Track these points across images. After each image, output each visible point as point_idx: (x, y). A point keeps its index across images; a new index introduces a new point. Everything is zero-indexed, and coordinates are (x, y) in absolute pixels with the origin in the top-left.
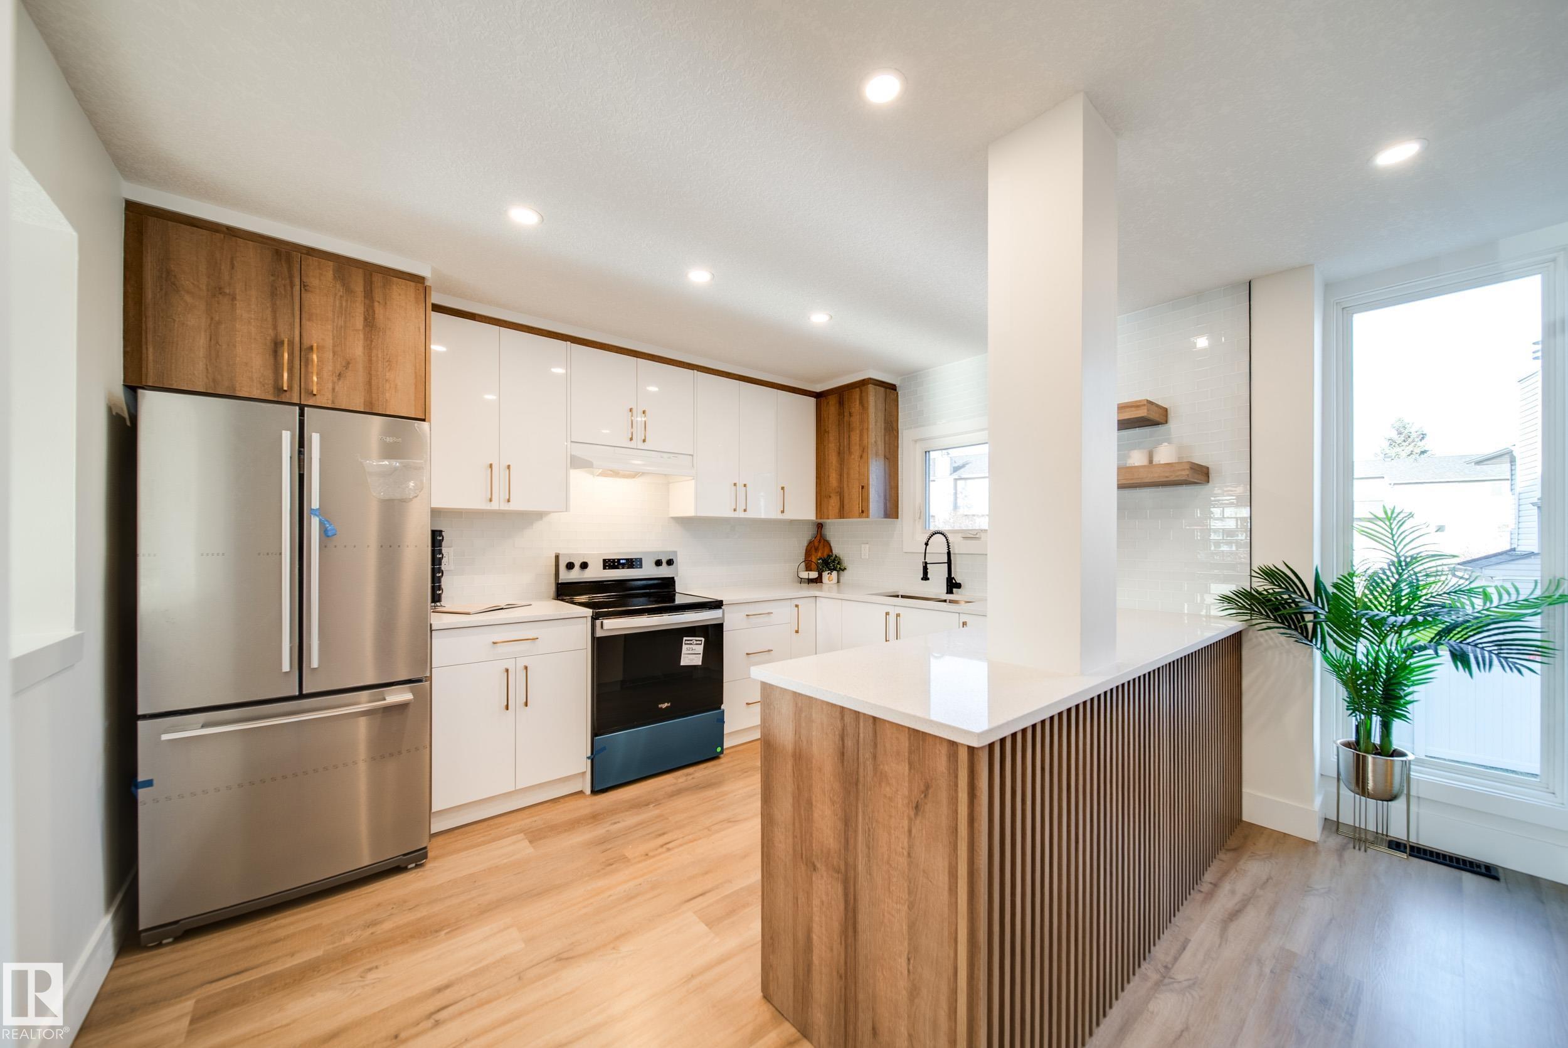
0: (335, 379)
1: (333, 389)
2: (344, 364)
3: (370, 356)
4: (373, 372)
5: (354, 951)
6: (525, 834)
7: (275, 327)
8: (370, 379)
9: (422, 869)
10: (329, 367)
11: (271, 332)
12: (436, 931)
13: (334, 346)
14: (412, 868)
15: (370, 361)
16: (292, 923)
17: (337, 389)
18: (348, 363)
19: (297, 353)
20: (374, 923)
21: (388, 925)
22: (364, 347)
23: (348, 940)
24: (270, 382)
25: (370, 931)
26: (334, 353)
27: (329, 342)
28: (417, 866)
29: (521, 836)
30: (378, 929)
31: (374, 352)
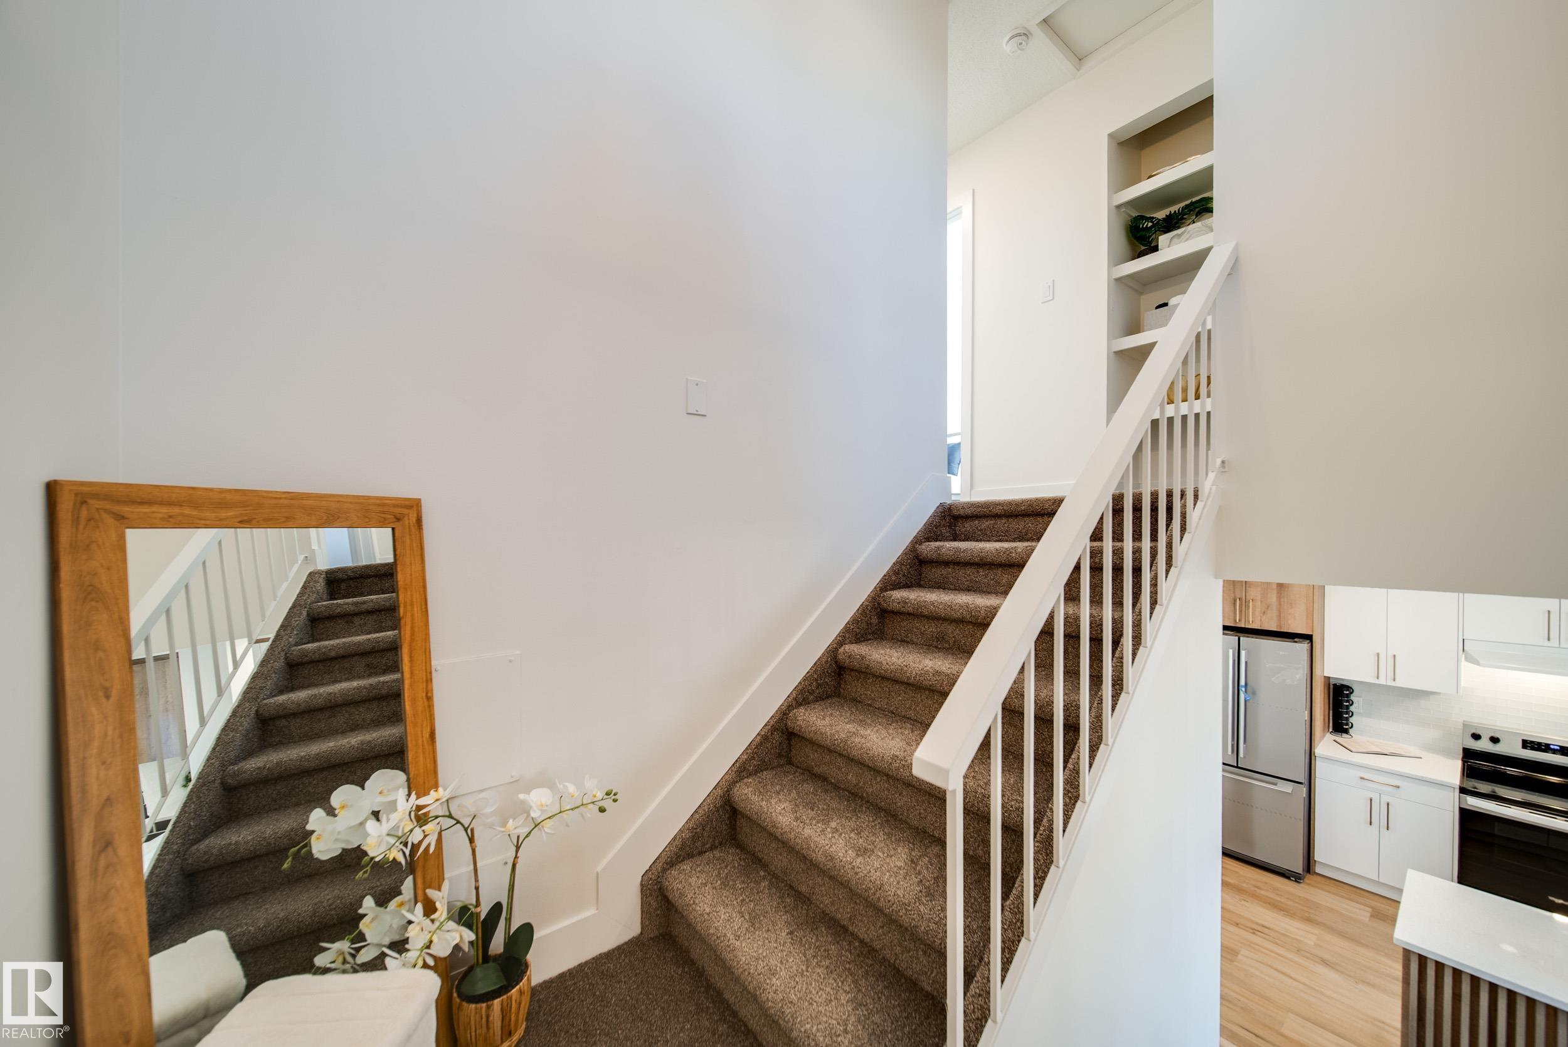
0: (1262, 615)
1: (1261, 620)
2: (1266, 606)
3: (1280, 602)
4: (1282, 610)
5: (1244, 891)
6: (1373, 911)
7: (1234, 592)
8: (1280, 614)
9: (1298, 884)
10: (1258, 609)
11: (1233, 595)
12: (1281, 910)
13: (1261, 599)
14: (1292, 880)
15: (1280, 604)
16: (1230, 865)
17: (1263, 620)
18: (1268, 607)
19: (1244, 603)
20: (1258, 888)
21: (1263, 892)
22: (1277, 597)
23: (1245, 885)
24: (1232, 618)
25: (1256, 889)
26: (1261, 601)
27: (1259, 598)
28: (1296, 881)
29: (1370, 909)
30: (1258, 891)
31: (1282, 600)
